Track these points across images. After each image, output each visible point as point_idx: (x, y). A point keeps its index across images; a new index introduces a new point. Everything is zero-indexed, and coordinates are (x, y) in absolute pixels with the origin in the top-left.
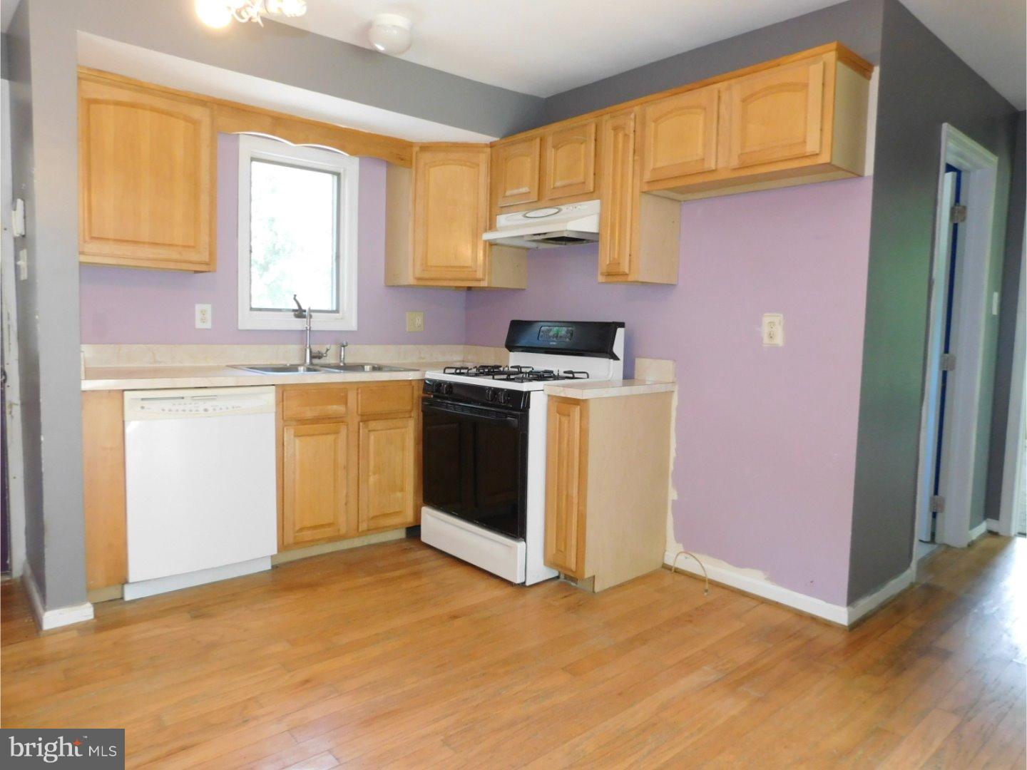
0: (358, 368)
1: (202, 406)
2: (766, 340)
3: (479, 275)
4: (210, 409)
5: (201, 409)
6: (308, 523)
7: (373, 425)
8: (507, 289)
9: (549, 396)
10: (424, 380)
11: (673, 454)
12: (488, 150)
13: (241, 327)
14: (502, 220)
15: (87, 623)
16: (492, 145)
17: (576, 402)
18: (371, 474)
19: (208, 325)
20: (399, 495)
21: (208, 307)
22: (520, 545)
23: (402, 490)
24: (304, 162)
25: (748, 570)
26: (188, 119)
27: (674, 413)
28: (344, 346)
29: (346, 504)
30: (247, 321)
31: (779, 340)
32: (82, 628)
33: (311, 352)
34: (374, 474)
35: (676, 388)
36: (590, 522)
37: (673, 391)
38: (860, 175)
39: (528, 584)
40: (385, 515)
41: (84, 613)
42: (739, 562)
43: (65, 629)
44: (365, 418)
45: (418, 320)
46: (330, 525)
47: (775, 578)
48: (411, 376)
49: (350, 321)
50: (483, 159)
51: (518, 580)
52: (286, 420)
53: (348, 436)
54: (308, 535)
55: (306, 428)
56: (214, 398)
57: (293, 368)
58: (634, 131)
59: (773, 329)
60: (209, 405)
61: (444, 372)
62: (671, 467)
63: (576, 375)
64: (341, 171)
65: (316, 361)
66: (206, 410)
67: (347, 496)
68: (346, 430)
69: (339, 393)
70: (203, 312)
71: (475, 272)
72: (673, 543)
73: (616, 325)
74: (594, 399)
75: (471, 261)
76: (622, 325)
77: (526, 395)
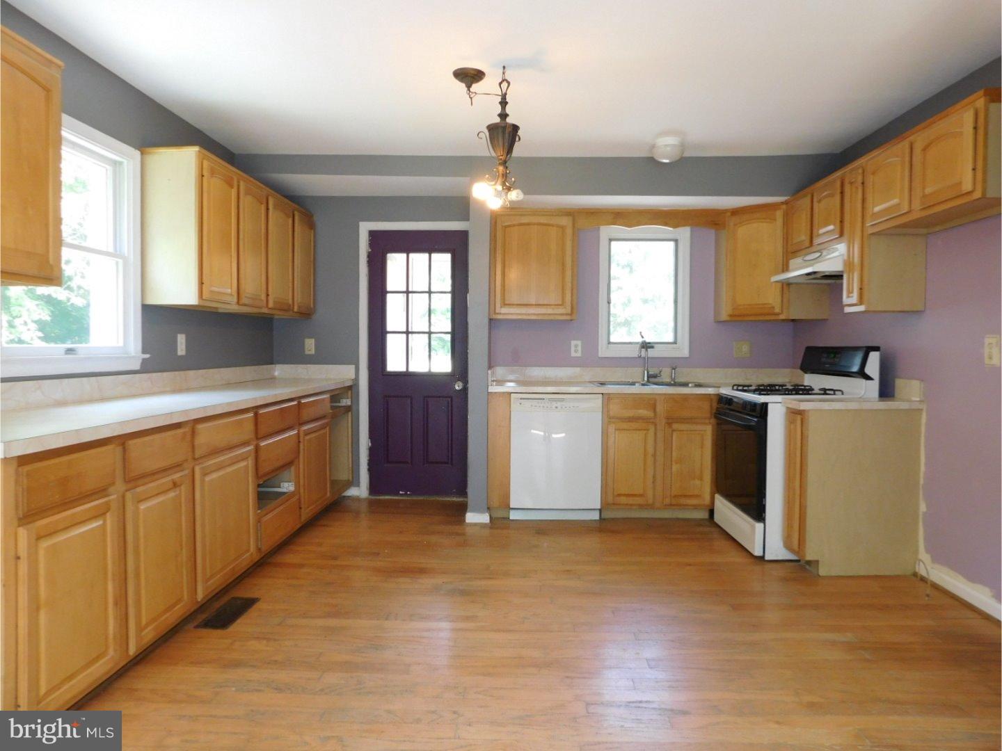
0: (685, 385)
1: (554, 404)
2: (987, 360)
3: (777, 310)
4: (559, 408)
5: (554, 407)
6: (623, 492)
7: (675, 426)
8: (817, 320)
9: (788, 408)
10: (718, 395)
11: (923, 468)
12: (783, 206)
13: (600, 355)
14: (793, 262)
15: (486, 524)
16: (786, 203)
17: (799, 412)
18: (673, 463)
19: (579, 354)
20: (697, 482)
21: (579, 343)
22: (758, 525)
23: (701, 479)
24: (649, 236)
25: (978, 586)
26: (558, 226)
27: (923, 429)
28: (674, 369)
29: (653, 482)
30: (603, 352)
31: (996, 360)
32: (483, 526)
33: (648, 373)
34: (676, 463)
35: (924, 406)
36: (810, 512)
37: (922, 410)
39: (767, 557)
40: (685, 496)
41: (484, 518)
42: (974, 577)
43: (475, 524)
44: (670, 421)
45: (745, 348)
46: (641, 495)
48: (711, 391)
49: (684, 351)
50: (779, 214)
51: (758, 552)
52: (609, 420)
53: (655, 434)
54: (623, 500)
55: (625, 425)
56: (562, 400)
57: (633, 384)
58: (863, 183)
59: (993, 351)
60: (559, 404)
61: (733, 389)
62: (922, 481)
63: (828, 392)
64: (678, 238)
65: (652, 378)
66: (556, 408)
67: (654, 477)
68: (653, 429)
69: (651, 402)
70: (576, 346)
71: (773, 307)
72: (924, 555)
73: (869, 349)
74: (812, 410)
75: (772, 298)
76: (876, 349)
77: (764, 407)
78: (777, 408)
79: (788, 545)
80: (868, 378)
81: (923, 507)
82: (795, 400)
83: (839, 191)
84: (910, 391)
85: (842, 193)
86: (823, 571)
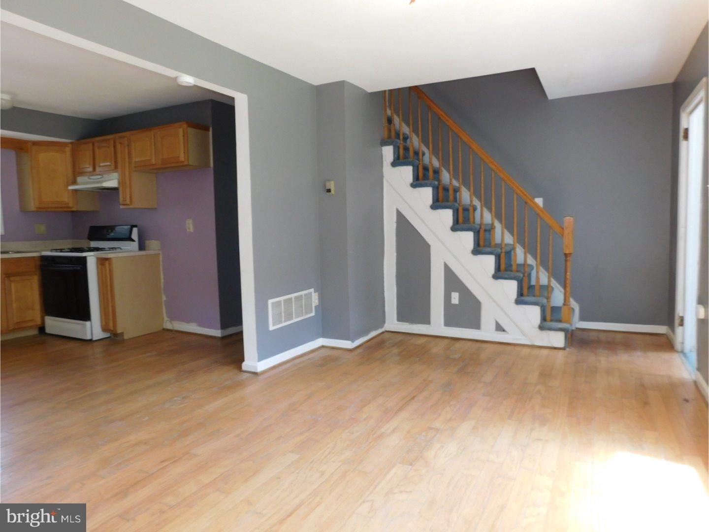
0: (5, 253)
2: (188, 230)
7: (12, 279)
8: (93, 211)
9: (97, 257)
11: (162, 280)
12: (70, 145)
14: (79, 179)
16: (72, 143)
17: (107, 259)
20: (31, 312)
22: (88, 323)
23: (33, 309)
25: (191, 324)
27: (161, 263)
31: (192, 230)
35: (160, 252)
37: (159, 254)
38: (209, 166)
39: (94, 340)
40: (24, 322)
42: (188, 321)
44: (8, 275)
45: (43, 228)
47: (201, 324)
50: (68, 149)
51: (89, 338)
58: (128, 146)
59: (190, 226)
62: (162, 286)
63: (113, 249)
71: (68, 204)
72: (166, 318)
73: (133, 226)
74: (115, 258)
75: (66, 198)
76: (135, 226)
77: (85, 258)
78: (92, 260)
79: (105, 329)
80: (133, 241)
81: (164, 298)
82: (101, 253)
83: (113, 145)
84: (154, 245)
85: (115, 147)
86: (126, 337)
